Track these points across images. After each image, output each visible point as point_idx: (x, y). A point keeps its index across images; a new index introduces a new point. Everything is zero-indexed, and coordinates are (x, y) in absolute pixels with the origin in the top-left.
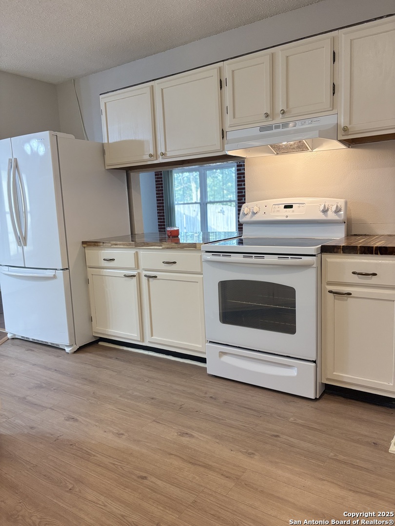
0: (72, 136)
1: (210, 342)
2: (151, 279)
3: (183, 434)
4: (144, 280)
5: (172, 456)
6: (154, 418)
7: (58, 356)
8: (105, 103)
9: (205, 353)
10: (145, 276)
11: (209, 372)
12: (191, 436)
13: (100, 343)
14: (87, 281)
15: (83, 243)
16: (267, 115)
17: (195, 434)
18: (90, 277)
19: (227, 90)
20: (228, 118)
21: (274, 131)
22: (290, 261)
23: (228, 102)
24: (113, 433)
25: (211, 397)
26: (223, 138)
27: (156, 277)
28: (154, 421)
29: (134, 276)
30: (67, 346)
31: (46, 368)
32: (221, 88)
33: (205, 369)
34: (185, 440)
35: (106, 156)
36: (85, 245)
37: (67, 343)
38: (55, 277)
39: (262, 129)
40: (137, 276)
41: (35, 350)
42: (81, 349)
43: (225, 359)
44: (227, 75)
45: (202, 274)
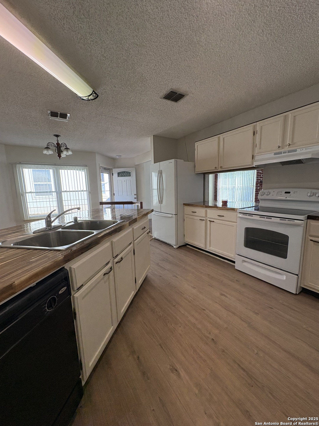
0: (183, 161)
1: (238, 255)
2: (211, 222)
3: (222, 295)
4: (209, 222)
5: (217, 303)
6: (209, 284)
7: (171, 249)
8: (197, 146)
9: (235, 259)
10: (209, 221)
11: (236, 268)
12: (226, 297)
13: (187, 246)
14: (184, 220)
15: (184, 204)
16: (279, 147)
17: (228, 296)
18: (185, 218)
19: (258, 136)
20: (257, 150)
21: (283, 154)
22: (287, 222)
23: (257, 142)
24: (191, 286)
25: (237, 280)
26: (253, 159)
27: (214, 221)
28: (209, 285)
29: (204, 220)
30: (175, 245)
31: (166, 253)
32: (254, 135)
33: (234, 266)
34: (223, 297)
35: (196, 168)
36: (184, 205)
37: (175, 244)
38: (172, 217)
39: (275, 154)
40: (205, 220)
41: (162, 245)
42: (180, 247)
43: (245, 264)
44: (258, 129)
45: (237, 223)
